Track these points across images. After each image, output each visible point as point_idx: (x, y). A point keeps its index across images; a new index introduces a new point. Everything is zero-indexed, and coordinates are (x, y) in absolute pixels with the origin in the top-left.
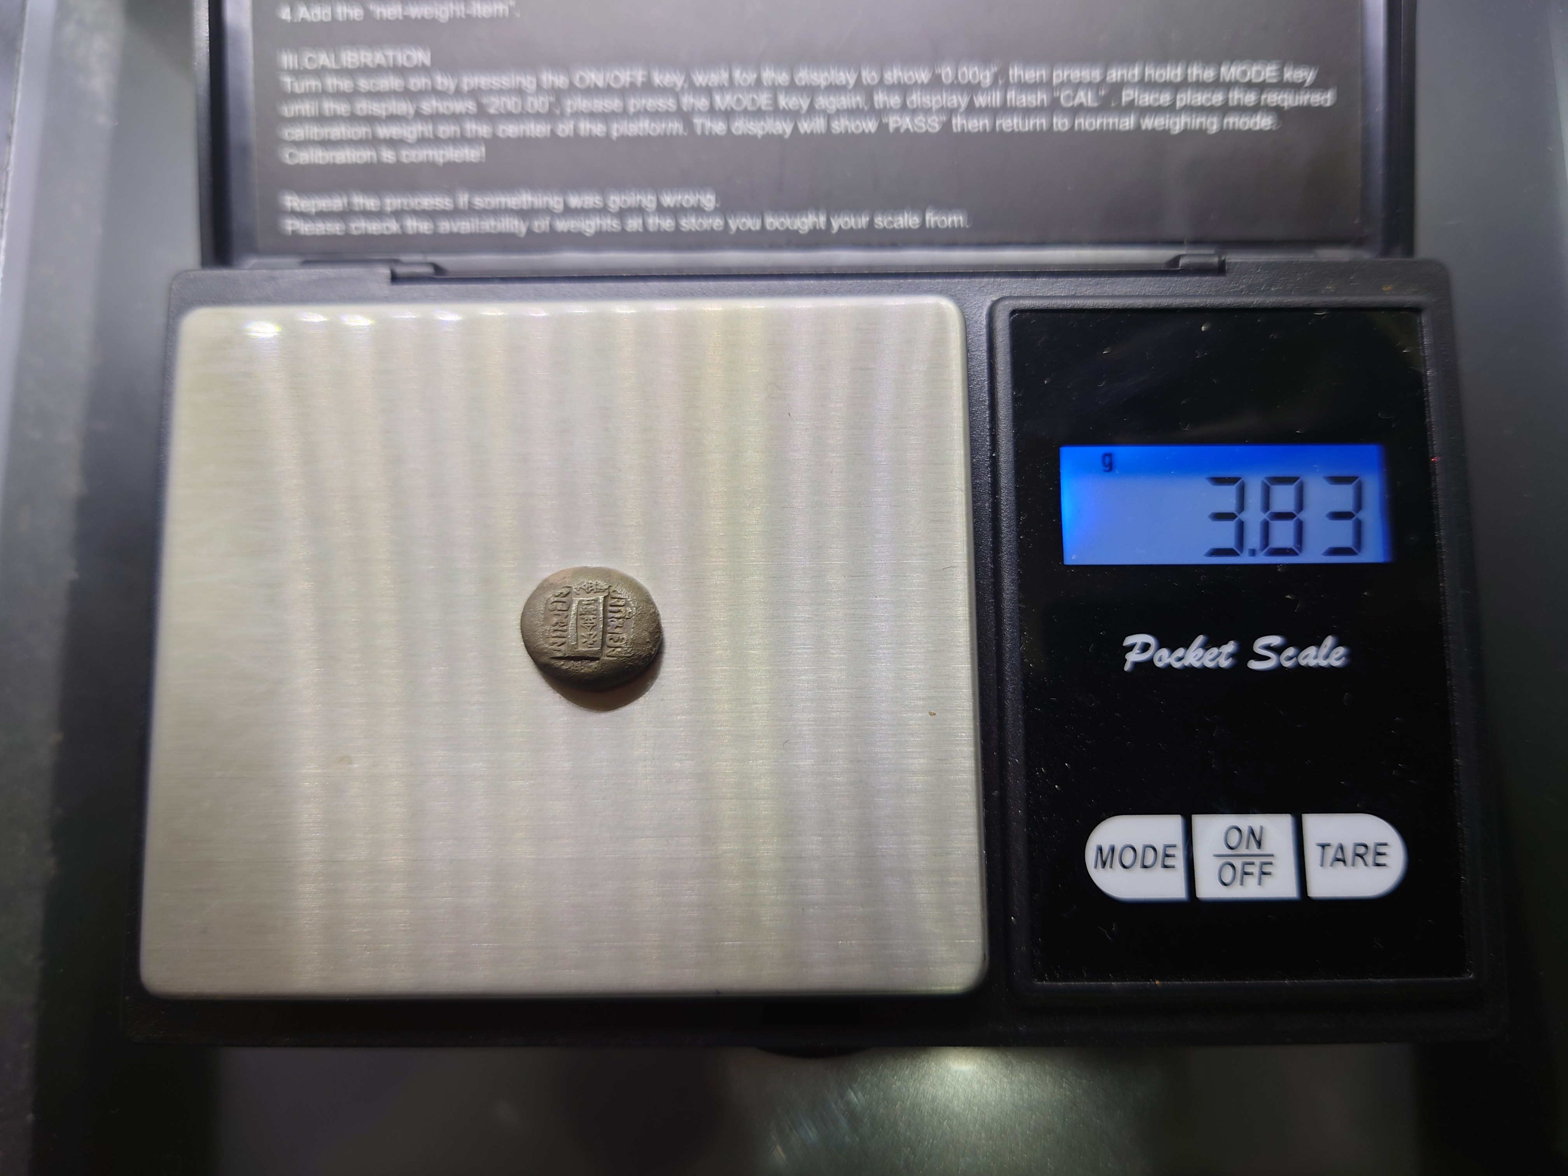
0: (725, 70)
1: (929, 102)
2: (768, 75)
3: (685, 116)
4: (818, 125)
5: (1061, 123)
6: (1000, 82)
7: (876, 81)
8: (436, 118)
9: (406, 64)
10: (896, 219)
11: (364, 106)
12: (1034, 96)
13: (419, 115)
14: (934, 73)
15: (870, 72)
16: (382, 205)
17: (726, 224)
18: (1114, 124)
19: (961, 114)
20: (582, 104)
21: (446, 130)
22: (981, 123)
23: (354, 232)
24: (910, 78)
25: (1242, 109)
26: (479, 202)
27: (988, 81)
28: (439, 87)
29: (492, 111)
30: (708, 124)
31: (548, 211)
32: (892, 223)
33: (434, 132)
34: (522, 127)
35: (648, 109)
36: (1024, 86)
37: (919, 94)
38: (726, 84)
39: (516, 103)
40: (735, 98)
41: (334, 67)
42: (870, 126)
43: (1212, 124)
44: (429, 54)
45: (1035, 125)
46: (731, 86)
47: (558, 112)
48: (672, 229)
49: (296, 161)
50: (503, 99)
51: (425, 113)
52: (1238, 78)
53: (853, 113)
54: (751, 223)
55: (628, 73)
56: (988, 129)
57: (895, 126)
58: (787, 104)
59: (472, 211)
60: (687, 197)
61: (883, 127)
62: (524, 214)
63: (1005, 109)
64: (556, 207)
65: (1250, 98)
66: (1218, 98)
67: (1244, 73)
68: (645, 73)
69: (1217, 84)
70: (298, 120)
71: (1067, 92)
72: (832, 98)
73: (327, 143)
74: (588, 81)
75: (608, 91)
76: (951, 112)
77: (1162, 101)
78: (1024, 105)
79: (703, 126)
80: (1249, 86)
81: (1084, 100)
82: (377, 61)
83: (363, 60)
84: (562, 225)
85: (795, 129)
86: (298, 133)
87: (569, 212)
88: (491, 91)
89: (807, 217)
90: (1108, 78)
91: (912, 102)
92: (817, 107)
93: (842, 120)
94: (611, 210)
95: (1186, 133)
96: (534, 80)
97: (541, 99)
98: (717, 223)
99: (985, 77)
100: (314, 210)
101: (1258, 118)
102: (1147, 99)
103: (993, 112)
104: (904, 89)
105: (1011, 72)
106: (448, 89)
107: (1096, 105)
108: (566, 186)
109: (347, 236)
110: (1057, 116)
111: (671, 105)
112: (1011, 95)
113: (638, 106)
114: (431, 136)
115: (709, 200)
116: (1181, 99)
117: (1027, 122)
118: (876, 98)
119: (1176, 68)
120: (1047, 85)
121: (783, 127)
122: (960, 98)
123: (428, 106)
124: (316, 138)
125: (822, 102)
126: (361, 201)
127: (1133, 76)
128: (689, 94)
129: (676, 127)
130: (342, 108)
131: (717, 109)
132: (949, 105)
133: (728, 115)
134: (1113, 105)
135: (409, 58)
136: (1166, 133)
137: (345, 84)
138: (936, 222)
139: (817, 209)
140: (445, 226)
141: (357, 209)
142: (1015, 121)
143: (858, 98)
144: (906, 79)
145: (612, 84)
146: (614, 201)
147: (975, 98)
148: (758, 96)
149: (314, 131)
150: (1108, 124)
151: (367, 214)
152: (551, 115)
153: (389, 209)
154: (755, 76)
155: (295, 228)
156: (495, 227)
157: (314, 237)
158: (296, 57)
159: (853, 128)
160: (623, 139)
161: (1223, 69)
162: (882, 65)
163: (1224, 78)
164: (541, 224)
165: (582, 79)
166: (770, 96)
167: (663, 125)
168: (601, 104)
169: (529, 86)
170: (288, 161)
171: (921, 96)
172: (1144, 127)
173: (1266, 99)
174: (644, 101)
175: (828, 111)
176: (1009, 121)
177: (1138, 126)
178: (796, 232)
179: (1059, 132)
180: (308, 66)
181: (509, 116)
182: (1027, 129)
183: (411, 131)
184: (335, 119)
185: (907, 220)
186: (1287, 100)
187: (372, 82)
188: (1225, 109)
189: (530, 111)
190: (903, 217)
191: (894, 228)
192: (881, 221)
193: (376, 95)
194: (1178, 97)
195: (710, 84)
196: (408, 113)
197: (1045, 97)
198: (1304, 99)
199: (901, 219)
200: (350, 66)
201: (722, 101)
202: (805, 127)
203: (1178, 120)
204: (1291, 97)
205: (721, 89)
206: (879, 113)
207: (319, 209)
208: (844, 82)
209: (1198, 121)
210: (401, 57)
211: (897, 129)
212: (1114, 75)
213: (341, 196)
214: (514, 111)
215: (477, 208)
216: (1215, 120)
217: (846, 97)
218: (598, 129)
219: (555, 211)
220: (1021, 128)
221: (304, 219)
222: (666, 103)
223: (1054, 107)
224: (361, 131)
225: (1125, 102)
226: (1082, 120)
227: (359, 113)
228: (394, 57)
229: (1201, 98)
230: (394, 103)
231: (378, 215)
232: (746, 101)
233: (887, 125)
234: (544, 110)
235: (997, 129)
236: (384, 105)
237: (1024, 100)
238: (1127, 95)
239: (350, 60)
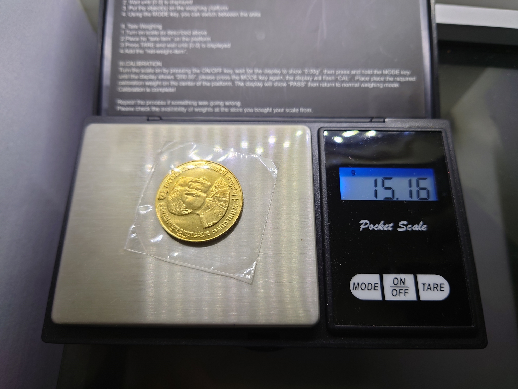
0: (244, 69)
1: (301, 79)
2: (256, 71)
3: (233, 81)
4: (270, 84)
5: (338, 85)
6: (321, 74)
7: (286, 73)
8: (162, 80)
9: (155, 66)
10: (292, 110)
11: (142, 77)
12: (331, 78)
13: (158, 79)
14: (303, 71)
15: (285, 71)
16: (146, 103)
17: (243, 110)
18: (353, 85)
19: (311, 82)
20: (204, 77)
21: (165, 83)
22: (316, 84)
23: (137, 111)
24: (296, 72)
25: (389, 82)
26: (173, 103)
27: (318, 73)
28: (164, 72)
29: (178, 79)
30: (239, 83)
31: (193, 106)
32: (291, 111)
33: (162, 84)
34: (187, 83)
35: (222, 79)
36: (328, 75)
37: (298, 76)
38: (244, 73)
39: (185, 77)
40: (247, 77)
41: (135, 66)
42: (285, 85)
43: (381, 86)
44: (162, 63)
45: (331, 85)
46: (246, 73)
47: (197, 79)
48: (228, 111)
49: (121, 91)
50: (182, 76)
51: (159, 79)
52: (388, 74)
53: (280, 81)
54: (251, 110)
55: (217, 69)
56: (318, 86)
57: (292, 85)
58: (261, 78)
59: (171, 105)
60: (232, 103)
61: (288, 85)
62: (186, 106)
63: (323, 81)
64: (195, 105)
65: (392, 79)
66: (382, 79)
67: (390, 72)
68: (222, 70)
69: (382, 75)
70: (123, 80)
71: (340, 77)
72: (274, 77)
73: (131, 86)
74: (206, 72)
75: (211, 74)
76: (307, 81)
77: (367, 80)
78: (328, 80)
79: (238, 84)
80: (391, 75)
81: (345, 79)
82: (147, 65)
83: (143, 64)
84: (196, 110)
85: (264, 85)
86: (123, 83)
87: (199, 106)
88: (178, 74)
89: (266, 109)
90: (351, 73)
91: (296, 79)
92: (270, 79)
93: (277, 83)
94: (211, 106)
95: (374, 88)
96: (191, 71)
97: (192, 76)
98: (241, 110)
99: (317, 72)
100: (126, 104)
101: (394, 85)
102: (362, 79)
103: (319, 82)
104: (294, 75)
105: (324, 71)
106: (166, 73)
107: (348, 80)
108: (198, 99)
109: (135, 112)
110: (337, 83)
111: (229, 78)
112: (324, 77)
113: (220, 78)
114: (161, 85)
115: (239, 104)
116: (372, 79)
117: (329, 84)
118: (286, 77)
119: (370, 71)
120: (334, 75)
121: (260, 85)
122: (310, 78)
123: (161, 77)
124: (128, 85)
125: (271, 78)
126: (140, 102)
127: (358, 73)
128: (234, 75)
129: (230, 84)
130: (136, 77)
131: (241, 79)
132: (307, 79)
133: (245, 81)
134: (353, 80)
135: (156, 64)
136: (368, 88)
137: (137, 71)
138: (303, 111)
139: (269, 107)
140: (163, 109)
141: (138, 104)
142: (325, 84)
143: (281, 77)
144: (295, 73)
145: (213, 72)
146: (212, 104)
147: (314, 78)
148: (253, 76)
149: (128, 83)
150: (351, 85)
151: (141, 106)
152: (195, 80)
153: (147, 104)
154: (253, 71)
155: (120, 109)
156: (178, 110)
157: (125, 112)
158: (124, 63)
159: (280, 85)
160: (215, 87)
161: (384, 71)
162: (288, 68)
163: (384, 73)
164: (190, 109)
165: (204, 71)
166: (257, 76)
167: (226, 83)
168: (209, 77)
169: (189, 72)
170: (120, 91)
171: (299, 77)
172: (362, 86)
173: (396, 79)
174: (221, 77)
175: (273, 81)
176: (324, 84)
177: (360, 86)
178: (263, 113)
179: (338, 88)
180: (127, 65)
181: (183, 80)
182: (329, 86)
183: (155, 84)
184: (134, 80)
185: (295, 110)
186: (402, 79)
187: (145, 70)
188: (385, 82)
189: (189, 79)
190: (294, 109)
191: (291, 113)
192: (288, 110)
193: (146, 74)
194: (371, 78)
195: (240, 73)
196: (155, 79)
197: (334, 78)
198: (407, 79)
199: (293, 110)
200: (139, 66)
201: (243, 77)
202: (266, 84)
203: (371, 85)
204: (403, 78)
205: (243, 74)
206: (287, 81)
207: (127, 104)
208: (277, 73)
209: (377, 85)
210: (154, 64)
211: (292, 86)
212: (353, 73)
213: (134, 101)
214: (185, 79)
215: (173, 105)
216: (382, 85)
217: (278, 77)
218: (208, 84)
219: (195, 106)
220: (327, 86)
221: (123, 107)
222: (228, 78)
223: (336, 80)
224: (141, 83)
225: (356, 79)
226: (344, 84)
227: (141, 78)
228: (152, 64)
229: (378, 79)
230: (151, 76)
231: (144, 106)
232: (250, 78)
233: (289, 84)
234: (193, 79)
235: (320, 86)
236: (148, 77)
237: (328, 79)
238: (357, 78)
239: (139, 64)
